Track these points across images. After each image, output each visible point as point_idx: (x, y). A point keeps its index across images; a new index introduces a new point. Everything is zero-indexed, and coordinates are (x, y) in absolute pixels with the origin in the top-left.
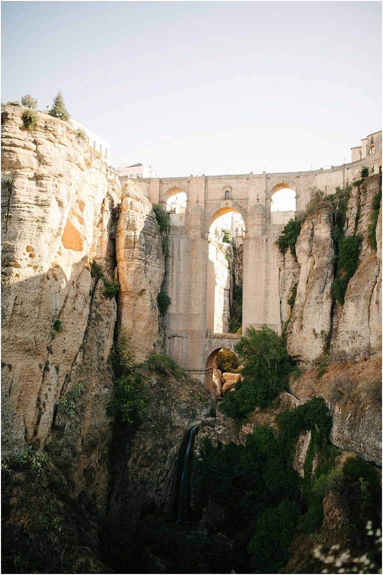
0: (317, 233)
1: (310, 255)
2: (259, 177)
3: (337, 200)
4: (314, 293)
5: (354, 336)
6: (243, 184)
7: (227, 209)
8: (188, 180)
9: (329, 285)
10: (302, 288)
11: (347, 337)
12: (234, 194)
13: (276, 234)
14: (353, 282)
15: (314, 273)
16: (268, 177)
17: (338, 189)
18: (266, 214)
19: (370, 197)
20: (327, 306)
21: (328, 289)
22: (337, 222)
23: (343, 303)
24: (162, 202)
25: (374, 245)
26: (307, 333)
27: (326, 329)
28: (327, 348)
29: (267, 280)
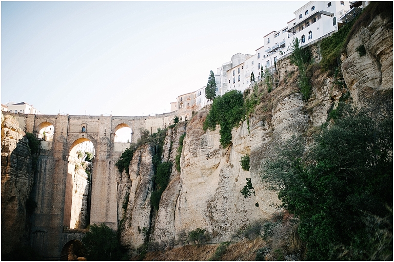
0: (143, 159)
1: (138, 174)
2: (107, 118)
3: (158, 137)
4: (139, 201)
5: (164, 232)
6: (96, 122)
7: (83, 139)
8: (56, 117)
9: (150, 195)
10: (132, 197)
11: (159, 232)
12: (89, 129)
13: (116, 158)
14: (164, 194)
15: (140, 187)
16: (113, 118)
17: (159, 130)
18: (111, 144)
19: (179, 137)
20: (148, 211)
21: (148, 199)
22: (157, 152)
23: (158, 208)
24: (36, 132)
25: (179, 169)
26: (134, 230)
27: (147, 226)
28: (147, 239)
29: (109, 190)
